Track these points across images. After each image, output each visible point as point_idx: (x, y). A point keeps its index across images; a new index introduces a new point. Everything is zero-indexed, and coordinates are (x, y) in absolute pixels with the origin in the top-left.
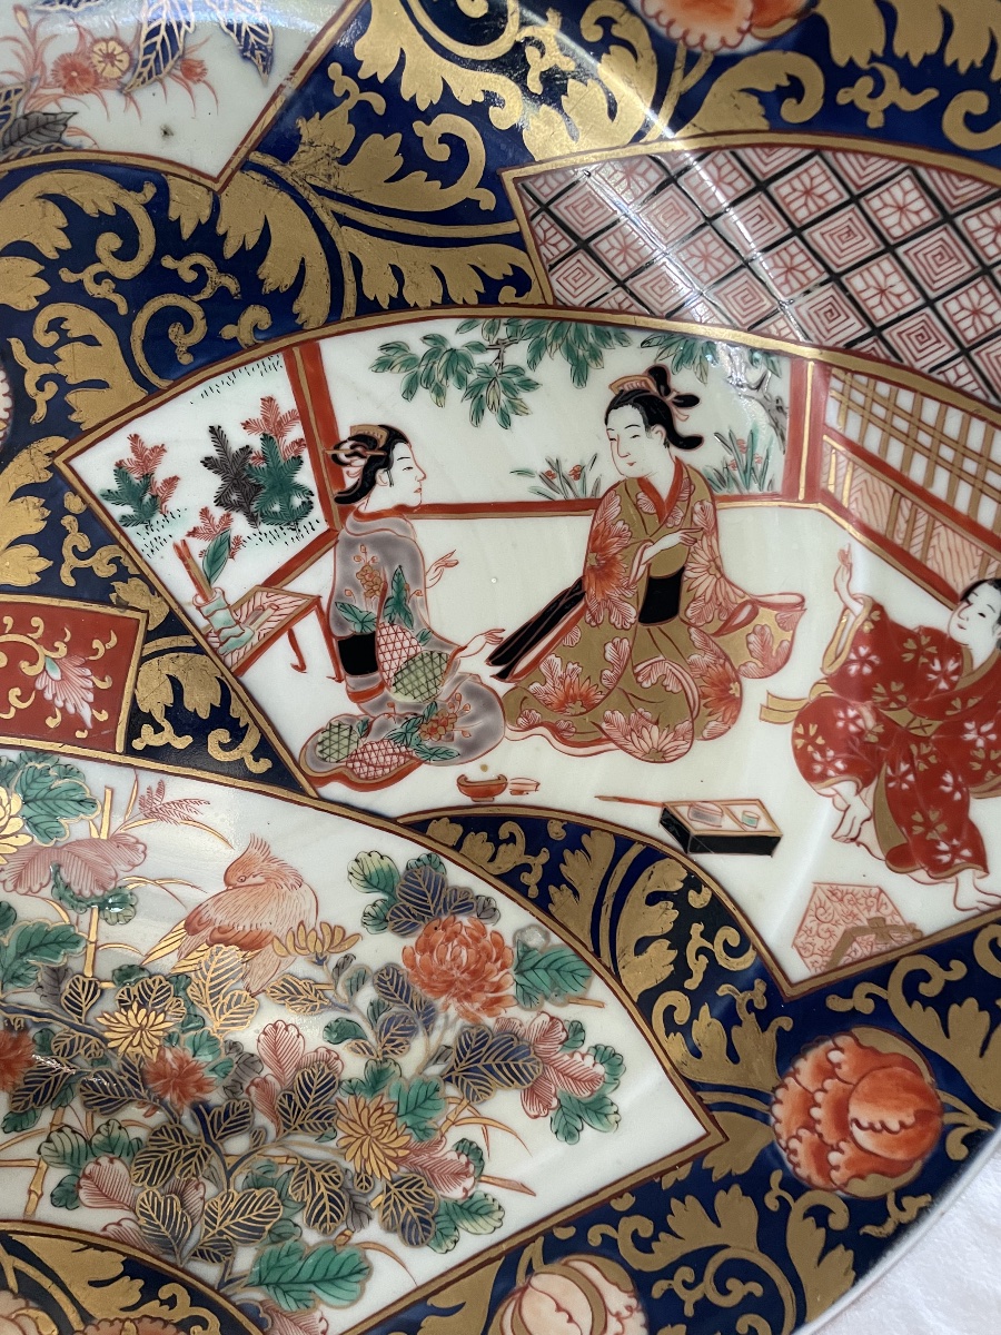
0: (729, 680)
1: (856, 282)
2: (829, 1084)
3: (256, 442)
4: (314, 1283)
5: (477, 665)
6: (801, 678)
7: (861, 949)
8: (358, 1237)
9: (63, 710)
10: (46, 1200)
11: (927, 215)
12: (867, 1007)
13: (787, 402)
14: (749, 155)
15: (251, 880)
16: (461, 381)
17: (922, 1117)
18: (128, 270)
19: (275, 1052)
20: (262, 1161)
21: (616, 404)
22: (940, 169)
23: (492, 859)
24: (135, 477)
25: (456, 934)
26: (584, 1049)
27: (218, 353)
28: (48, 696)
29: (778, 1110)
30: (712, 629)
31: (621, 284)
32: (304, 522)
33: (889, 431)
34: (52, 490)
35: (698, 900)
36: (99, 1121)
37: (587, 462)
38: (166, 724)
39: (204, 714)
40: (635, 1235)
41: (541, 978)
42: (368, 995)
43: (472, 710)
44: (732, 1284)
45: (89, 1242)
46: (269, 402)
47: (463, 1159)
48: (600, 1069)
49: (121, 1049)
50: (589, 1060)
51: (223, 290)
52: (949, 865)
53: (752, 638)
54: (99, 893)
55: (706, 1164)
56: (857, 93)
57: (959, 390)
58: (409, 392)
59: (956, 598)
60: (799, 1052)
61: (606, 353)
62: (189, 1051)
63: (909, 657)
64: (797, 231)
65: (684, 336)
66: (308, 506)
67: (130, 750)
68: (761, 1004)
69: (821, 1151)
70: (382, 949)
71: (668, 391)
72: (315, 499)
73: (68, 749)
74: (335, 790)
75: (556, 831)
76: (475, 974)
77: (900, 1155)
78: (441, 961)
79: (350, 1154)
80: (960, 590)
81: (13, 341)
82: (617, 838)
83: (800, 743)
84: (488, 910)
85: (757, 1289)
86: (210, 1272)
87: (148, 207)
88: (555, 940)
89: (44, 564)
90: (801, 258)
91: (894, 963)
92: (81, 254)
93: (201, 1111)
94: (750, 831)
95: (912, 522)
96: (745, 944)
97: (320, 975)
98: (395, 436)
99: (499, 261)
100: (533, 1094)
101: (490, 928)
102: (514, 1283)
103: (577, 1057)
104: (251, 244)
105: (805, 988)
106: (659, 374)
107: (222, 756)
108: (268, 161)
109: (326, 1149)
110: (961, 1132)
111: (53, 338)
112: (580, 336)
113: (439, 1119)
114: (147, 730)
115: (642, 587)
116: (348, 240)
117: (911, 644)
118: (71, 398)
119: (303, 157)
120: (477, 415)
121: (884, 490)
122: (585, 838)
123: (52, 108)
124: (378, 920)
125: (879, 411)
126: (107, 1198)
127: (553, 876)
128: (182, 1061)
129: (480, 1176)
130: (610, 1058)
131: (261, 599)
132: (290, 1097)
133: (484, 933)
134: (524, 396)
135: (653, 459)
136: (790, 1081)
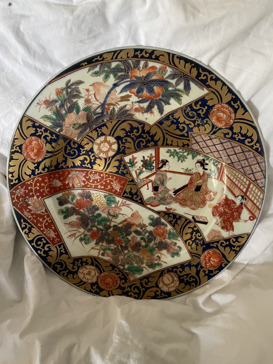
0: (205, 201)
1: (231, 157)
2: (208, 255)
3: (148, 159)
4: (136, 271)
5: (171, 193)
6: (215, 203)
7: (216, 239)
8: (142, 266)
9: (115, 189)
10: (100, 255)
11: (241, 151)
12: (215, 246)
13: (220, 168)
14: (221, 139)
15: (135, 216)
16: (177, 156)
17: (220, 261)
18: (137, 135)
19: (133, 240)
20: (129, 254)
21: (197, 163)
22: (244, 147)
23: (168, 219)
24: (132, 161)
25: (161, 228)
26: (176, 246)
27: (146, 147)
28: (114, 187)
29: (201, 257)
30: (204, 194)
31: (201, 148)
32: (153, 170)
33: (232, 175)
34: (121, 161)
35: (195, 229)
36: (108, 245)
37: (192, 169)
38: (129, 194)
39: (134, 193)
40: (180, 271)
41: (171, 236)
42: (147, 234)
43: (169, 199)
44: (191, 279)
45: (106, 261)
46: (151, 154)
47: (158, 258)
48: (178, 249)
49: (112, 236)
50: (177, 248)
51: (149, 139)
52: (229, 230)
53: (209, 196)
54: (114, 214)
55: (191, 263)
56: (235, 136)
57: (241, 172)
58: (170, 156)
59: (236, 197)
60: (206, 250)
61: (197, 156)
62: (121, 238)
63: (229, 203)
64: (225, 149)
65: (208, 156)
66: (154, 168)
67: (123, 196)
68: (202, 243)
69: (206, 263)
70: (150, 228)
71: (204, 162)
72: (155, 168)
73: (114, 195)
74: (149, 206)
75: (177, 217)
76: (163, 234)
77: (216, 265)
78: (158, 231)
79: (142, 255)
80: (237, 196)
81: (120, 141)
82: (186, 219)
83: (213, 211)
84: (166, 226)
85: (195, 280)
86: (121, 268)
87: (142, 127)
88: (175, 231)
89: (117, 170)
90: (225, 152)
91: (220, 241)
92: (131, 131)
93: (121, 246)
94: (204, 221)
95: (232, 186)
96: (201, 235)
97: (141, 230)
98: (167, 161)
99: (186, 142)
100: (168, 251)
101: (166, 228)
102: (162, 274)
103: (175, 247)
104: (154, 134)
105: (208, 242)
106: (204, 160)
107: (135, 199)
108: (159, 125)
109: (139, 254)
110: (224, 263)
111: (125, 141)
112: (194, 153)
113: (154, 253)
114: (126, 194)
115: (196, 186)
116: (166, 136)
117: (229, 201)
118: (126, 149)
119: (163, 125)
120: (178, 160)
121: (230, 182)
122: (181, 218)
123: (132, 113)
124: (151, 224)
125: (231, 172)
126: (108, 256)
127: (176, 222)
128: (120, 239)
129: (160, 260)
130: (180, 248)
131: (145, 179)
132: (134, 247)
133: (165, 229)
134: (185, 159)
135: (201, 170)
136: (203, 254)
